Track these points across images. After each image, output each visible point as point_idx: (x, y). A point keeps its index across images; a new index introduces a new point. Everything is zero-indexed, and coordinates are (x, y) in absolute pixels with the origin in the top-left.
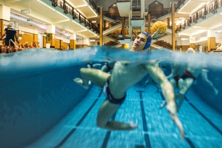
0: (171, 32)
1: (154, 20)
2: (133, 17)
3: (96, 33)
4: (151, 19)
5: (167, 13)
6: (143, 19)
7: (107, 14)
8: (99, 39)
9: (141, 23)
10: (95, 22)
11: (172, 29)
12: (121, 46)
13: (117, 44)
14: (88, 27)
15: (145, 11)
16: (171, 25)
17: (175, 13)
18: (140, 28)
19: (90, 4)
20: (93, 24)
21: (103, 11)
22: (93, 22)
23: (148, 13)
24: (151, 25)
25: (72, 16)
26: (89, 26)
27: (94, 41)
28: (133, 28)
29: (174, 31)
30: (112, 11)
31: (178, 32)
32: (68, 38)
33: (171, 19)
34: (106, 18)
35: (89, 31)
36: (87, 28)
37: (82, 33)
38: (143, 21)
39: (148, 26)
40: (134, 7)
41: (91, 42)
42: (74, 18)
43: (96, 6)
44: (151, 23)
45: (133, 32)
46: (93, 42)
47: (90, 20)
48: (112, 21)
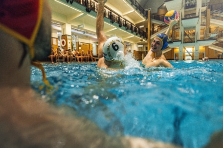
1: (216, 15)
2: (185, 15)
3: (144, 38)
4: (211, 14)
6: (198, 17)
7: (156, 17)
8: (147, 44)
9: (196, 22)
10: (143, 26)
12: (170, 49)
14: (134, 33)
15: (203, 6)
18: (194, 27)
19: (136, 9)
20: (140, 29)
21: (151, 14)
22: (141, 27)
23: (208, 8)
24: (211, 22)
25: (118, 25)
26: (136, 32)
27: (142, 46)
28: (185, 28)
30: (162, 12)
34: (154, 22)
35: (136, 36)
36: (134, 34)
37: (130, 39)
38: (198, 19)
39: (206, 24)
40: (188, 3)
41: (139, 48)
42: (120, 26)
43: (144, 10)
44: (211, 19)
45: (185, 34)
47: (138, 25)
48: (160, 24)
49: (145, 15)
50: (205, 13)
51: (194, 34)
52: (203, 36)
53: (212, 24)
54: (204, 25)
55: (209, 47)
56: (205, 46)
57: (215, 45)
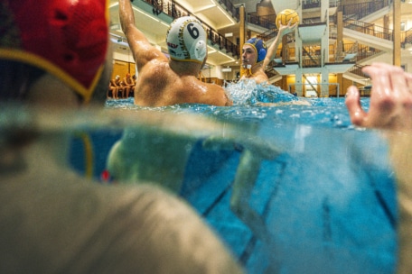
0: (391, 47)
1: (352, 22)
2: (304, 20)
3: (233, 56)
4: (344, 21)
5: (383, 7)
6: (325, 23)
7: (253, 19)
8: (238, 67)
9: (322, 33)
10: (231, 35)
11: (393, 40)
12: (281, 78)
13: (274, 75)
14: (217, 45)
15: (330, 7)
16: (391, 31)
17: (402, 4)
18: (319, 41)
19: (220, 3)
20: (226, 39)
21: (245, 13)
22: (227, 35)
23: (338, 10)
24: (344, 33)
26: (219, 44)
27: (230, 70)
28: (304, 42)
29: (398, 44)
30: (263, 12)
31: (407, 45)
33: (391, 18)
34: (250, 27)
35: (220, 52)
36: (216, 48)
38: (324, 26)
39: (337, 37)
41: (224, 73)
43: (232, 5)
44: (345, 29)
45: (304, 52)
46: (228, 73)
47: (221, 32)
48: (262, 32)
49: (236, 15)
50: (334, 18)
51: (318, 52)
52: (332, 56)
53: (346, 37)
54: (335, 38)
55: (344, 76)
56: (336, 73)
57: (354, 72)
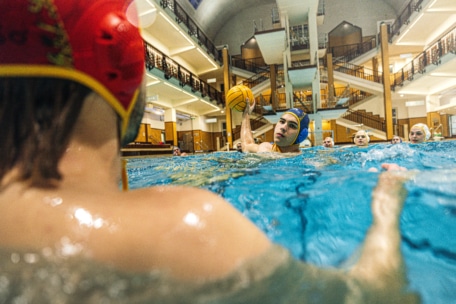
0: (381, 90)
1: (341, 65)
2: (293, 62)
3: (218, 104)
4: (334, 64)
5: (371, 48)
6: (315, 66)
7: (238, 62)
8: (224, 117)
9: (312, 76)
10: (214, 80)
11: (383, 83)
12: (271, 128)
13: (263, 124)
14: (198, 93)
15: (320, 48)
16: (380, 74)
17: (390, 45)
18: (310, 86)
19: (200, 44)
20: (209, 86)
21: (228, 56)
22: (210, 81)
23: (327, 52)
24: (335, 77)
25: (163, 74)
26: (202, 91)
27: (215, 120)
28: (294, 87)
29: (388, 87)
30: (249, 55)
31: (397, 87)
32: (161, 119)
33: (380, 60)
34: (236, 71)
35: (202, 100)
36: (197, 95)
37: (188, 106)
38: (314, 69)
39: (328, 81)
40: (294, 40)
41: (209, 124)
42: (167, 77)
43: (213, 47)
44: (335, 72)
45: (295, 98)
46: (213, 124)
47: (203, 78)
48: (249, 76)
49: (218, 58)
50: (323, 60)
51: (310, 97)
52: (324, 101)
53: (337, 80)
54: (326, 82)
55: (338, 122)
56: (329, 119)
57: (347, 117)
